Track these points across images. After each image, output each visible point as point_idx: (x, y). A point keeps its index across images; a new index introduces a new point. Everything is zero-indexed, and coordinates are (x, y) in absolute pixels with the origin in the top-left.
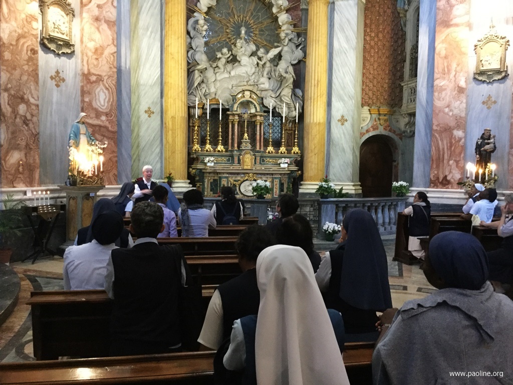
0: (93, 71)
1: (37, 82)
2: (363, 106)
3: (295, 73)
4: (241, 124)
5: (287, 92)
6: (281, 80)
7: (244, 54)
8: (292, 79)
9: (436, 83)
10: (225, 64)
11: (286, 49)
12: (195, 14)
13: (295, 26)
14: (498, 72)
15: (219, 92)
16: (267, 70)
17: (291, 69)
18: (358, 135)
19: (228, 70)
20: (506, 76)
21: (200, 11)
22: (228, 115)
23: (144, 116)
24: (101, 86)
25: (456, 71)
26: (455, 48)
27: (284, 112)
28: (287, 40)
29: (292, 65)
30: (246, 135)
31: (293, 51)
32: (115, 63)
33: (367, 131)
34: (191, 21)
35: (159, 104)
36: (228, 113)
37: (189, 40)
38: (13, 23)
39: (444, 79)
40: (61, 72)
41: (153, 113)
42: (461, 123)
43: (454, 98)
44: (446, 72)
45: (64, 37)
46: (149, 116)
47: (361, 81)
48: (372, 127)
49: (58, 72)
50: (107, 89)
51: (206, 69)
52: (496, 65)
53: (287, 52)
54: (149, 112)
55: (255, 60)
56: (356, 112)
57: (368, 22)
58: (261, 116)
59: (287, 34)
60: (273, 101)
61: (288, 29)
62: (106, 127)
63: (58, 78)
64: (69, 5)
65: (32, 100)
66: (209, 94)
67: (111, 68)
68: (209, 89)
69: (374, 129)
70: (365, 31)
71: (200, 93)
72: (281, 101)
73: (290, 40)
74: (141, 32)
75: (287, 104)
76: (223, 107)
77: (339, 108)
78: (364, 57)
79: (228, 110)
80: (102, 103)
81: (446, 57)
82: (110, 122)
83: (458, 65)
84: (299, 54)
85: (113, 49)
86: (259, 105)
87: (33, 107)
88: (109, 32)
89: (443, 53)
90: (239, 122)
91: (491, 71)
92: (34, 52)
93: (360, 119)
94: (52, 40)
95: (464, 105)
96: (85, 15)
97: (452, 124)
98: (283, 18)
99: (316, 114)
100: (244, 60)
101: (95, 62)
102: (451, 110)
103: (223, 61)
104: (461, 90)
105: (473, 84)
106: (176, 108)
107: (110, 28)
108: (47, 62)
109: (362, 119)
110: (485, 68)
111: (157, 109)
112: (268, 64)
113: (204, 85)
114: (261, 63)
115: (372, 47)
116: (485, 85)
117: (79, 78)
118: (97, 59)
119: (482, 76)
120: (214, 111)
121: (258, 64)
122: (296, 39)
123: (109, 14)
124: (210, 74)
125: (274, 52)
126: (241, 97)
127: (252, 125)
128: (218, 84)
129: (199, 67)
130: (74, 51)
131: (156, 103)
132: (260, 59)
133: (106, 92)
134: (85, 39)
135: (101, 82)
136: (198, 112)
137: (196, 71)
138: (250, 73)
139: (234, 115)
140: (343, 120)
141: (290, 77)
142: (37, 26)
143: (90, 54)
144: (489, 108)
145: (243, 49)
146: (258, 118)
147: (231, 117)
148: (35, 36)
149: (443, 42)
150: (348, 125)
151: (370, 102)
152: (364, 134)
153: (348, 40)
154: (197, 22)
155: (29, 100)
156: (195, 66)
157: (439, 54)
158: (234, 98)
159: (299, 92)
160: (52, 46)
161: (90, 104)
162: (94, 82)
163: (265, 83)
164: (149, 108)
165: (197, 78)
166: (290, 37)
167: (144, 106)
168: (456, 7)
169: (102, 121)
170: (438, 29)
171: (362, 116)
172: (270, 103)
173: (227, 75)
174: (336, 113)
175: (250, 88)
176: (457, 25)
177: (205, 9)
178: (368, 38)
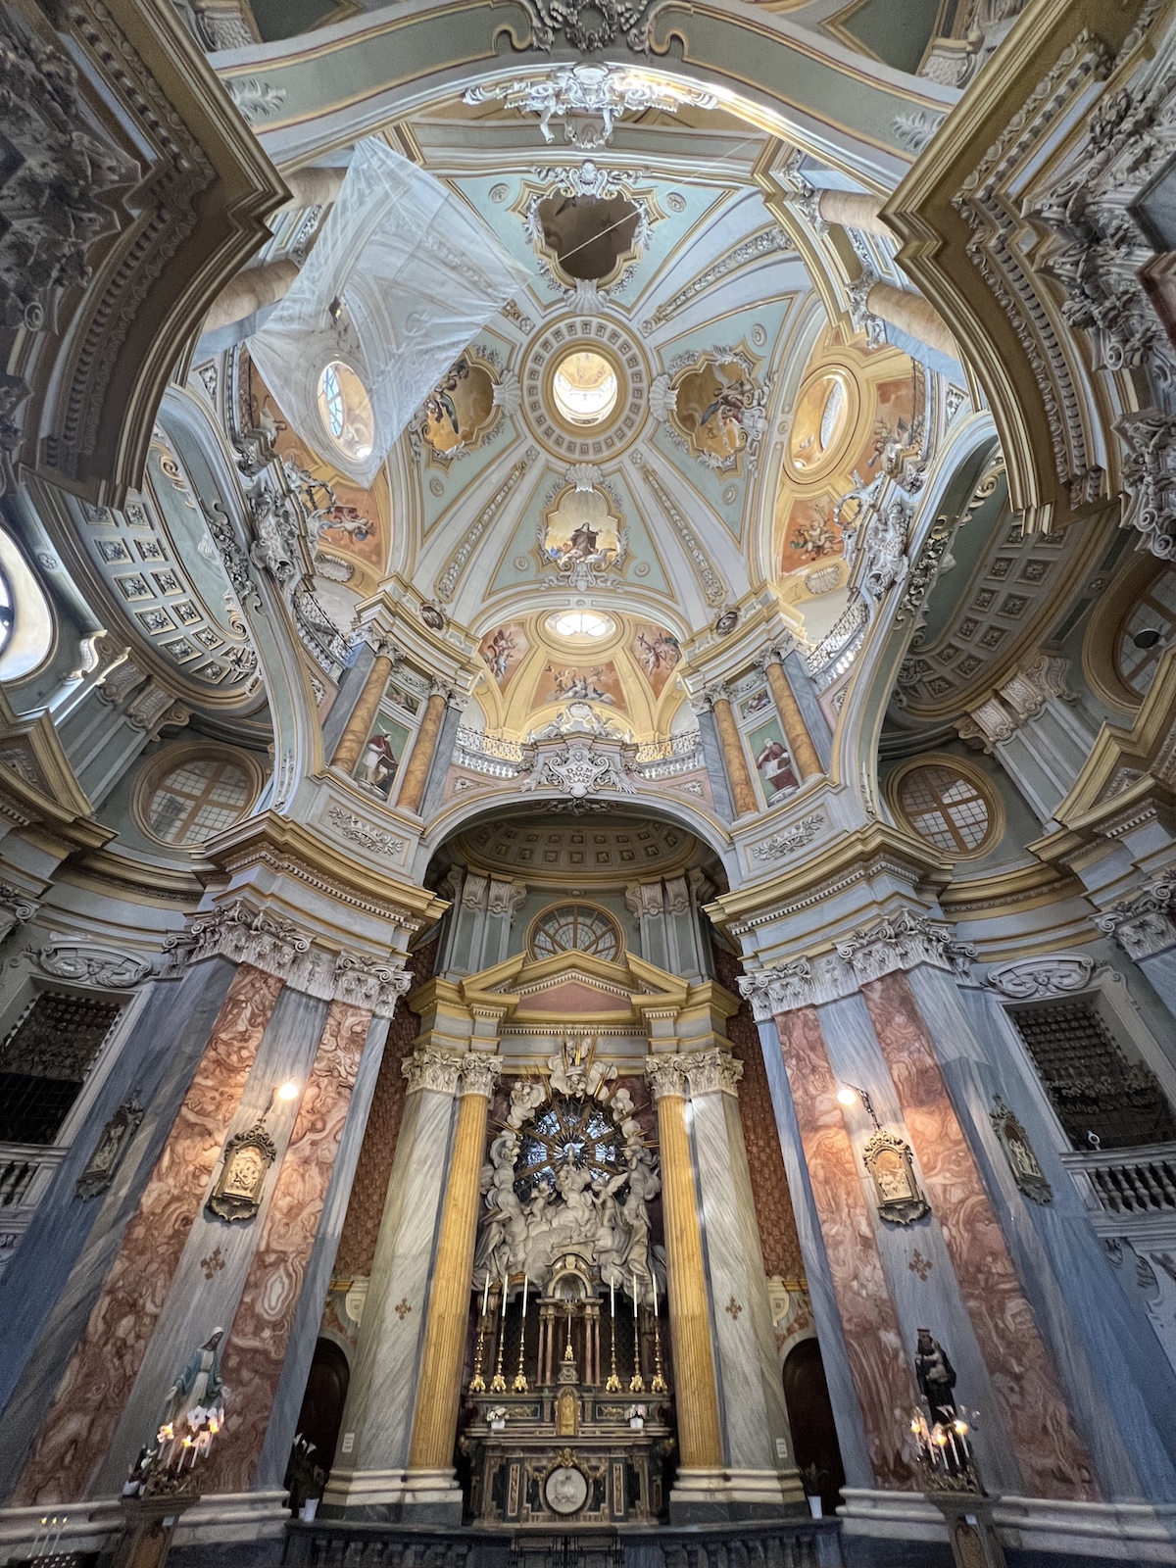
0: (274, 1245)
1: (171, 1273)
2: (769, 1274)
3: (650, 1218)
4: (559, 1322)
5: (638, 1253)
6: (629, 1231)
7: (571, 1189)
8: (645, 1229)
9: (825, 1228)
10: (544, 1208)
11: (634, 1175)
12: (504, 1133)
13: (646, 1138)
14: (911, 1204)
15: (530, 1260)
16: (608, 1212)
17: (643, 1210)
18: (770, 1341)
19: (549, 1216)
20: (927, 1212)
21: (510, 1128)
22: (539, 1306)
23: (391, 1316)
24: (282, 1271)
25: (848, 1205)
26: (836, 1162)
27: (635, 1291)
28: (635, 1161)
29: (647, 1202)
30: (569, 1348)
31: (645, 1178)
32: (314, 1232)
33: (790, 1331)
34: (496, 1144)
35: (423, 1292)
36: (538, 1301)
37: (490, 1173)
38: (171, 1181)
39: (834, 1221)
40: (223, 1251)
41: (409, 1309)
42: (889, 1316)
43: (859, 1258)
44: (834, 1208)
45: (248, 1194)
46: (402, 1318)
47: (756, 1228)
48: (796, 1320)
49: (217, 1252)
50: (289, 1275)
51: (510, 1218)
52: (904, 1193)
53: (637, 1180)
54: (403, 1309)
55: (589, 1196)
56: (754, 1291)
57: (749, 1123)
58: (593, 1305)
59: (635, 1152)
60: (616, 1272)
61: (636, 1144)
62: (265, 1353)
63: (214, 1263)
64: (271, 1145)
65: (150, 1308)
66: (515, 1264)
67: (305, 1237)
68: (515, 1256)
69: (802, 1326)
70: (746, 1138)
71: (497, 1265)
72: (630, 1272)
73: (641, 1160)
75: (640, 1278)
76: (532, 1289)
77: (726, 1283)
78: (753, 1181)
79: (538, 1295)
80: (273, 1304)
81: (827, 1181)
82: (275, 1339)
83: (848, 1194)
84: (652, 1181)
85: (318, 1205)
86: (591, 1281)
87: (147, 1320)
88: (318, 1180)
89: (821, 1173)
90: (557, 1319)
91: (900, 1203)
92: (187, 1221)
93: (767, 1307)
94: (225, 1199)
95: (879, 1274)
96: (289, 1157)
97: (873, 1316)
98: (629, 1126)
99: (687, 1301)
100: (573, 1198)
101: (282, 1230)
102: (863, 1286)
103: (541, 1202)
104: (867, 1243)
105: (882, 1230)
106: (450, 1301)
107: (321, 1174)
108: (206, 1234)
109: (772, 1303)
110: (890, 1198)
111: (416, 1303)
112: (610, 1203)
113: (506, 1249)
114: (598, 1202)
115: (764, 1164)
116: (902, 1230)
117: (250, 1258)
118: (287, 1224)
119: (892, 1212)
120: (516, 1299)
121: (593, 1203)
122: (649, 1158)
123: (326, 1152)
124: (518, 1227)
126: (562, 1268)
127: (579, 1323)
128: (530, 1245)
129: (500, 1217)
130: (255, 1215)
131: (419, 1291)
132: (596, 1194)
133: (286, 1281)
134: (278, 1194)
135: (282, 1266)
136: (486, 1303)
137: (494, 1225)
138: (581, 1221)
139: (546, 1305)
140: (734, 1309)
141: (642, 1226)
142: (209, 1183)
143: (278, 1216)
144: (924, 1277)
145: (569, 1180)
146: (588, 1310)
147: (542, 1311)
148: (199, 1198)
149: (816, 1155)
150: (744, 1315)
151: (782, 1266)
152: (785, 1338)
153: (718, 1157)
154: (503, 1144)
155: (144, 1307)
156: (496, 1214)
157: (815, 1176)
158: (550, 1269)
160: (222, 1210)
161: (252, 1306)
162: (271, 1265)
163: (606, 1239)
164: (404, 1301)
165: (495, 1235)
166: (639, 1156)
167: (394, 1299)
168: (819, 1099)
169: (263, 1340)
170: (803, 1135)
171: (772, 1296)
172: (612, 1276)
173: (545, 1227)
174: (722, 1294)
175: (576, 1249)
176: (827, 1127)
177: (518, 1124)
178: (755, 1150)
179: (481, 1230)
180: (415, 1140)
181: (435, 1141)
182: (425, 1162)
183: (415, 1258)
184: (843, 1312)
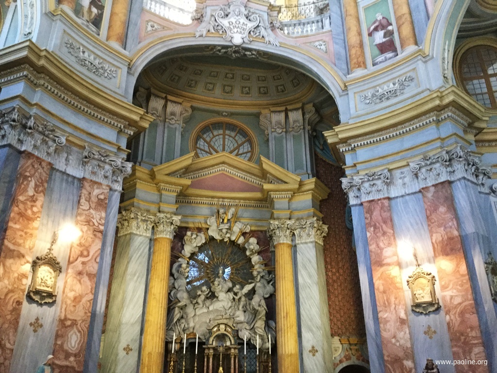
0: (69, 316)
1: (16, 329)
2: (333, 335)
3: (267, 307)
4: (216, 357)
5: (260, 324)
6: (255, 313)
7: (221, 291)
8: (264, 312)
9: (380, 315)
10: (204, 300)
11: (258, 284)
12: (180, 260)
13: (266, 265)
14: (431, 304)
15: (197, 326)
16: (242, 303)
17: (263, 302)
18: (330, 365)
19: (207, 305)
20: (438, 309)
21: (183, 257)
22: (204, 349)
23: (122, 353)
24: (75, 329)
25: (395, 304)
26: (390, 283)
27: (258, 343)
28: (259, 277)
29: (265, 299)
30: (221, 369)
31: (264, 286)
32: (90, 310)
33: (341, 361)
34: (175, 266)
35: (138, 342)
36: (204, 346)
37: (172, 281)
38: (6, 282)
39: (386, 311)
40: (40, 319)
41: (131, 350)
42: (410, 354)
43: (398, 329)
44: (386, 305)
45: (49, 289)
46: (127, 353)
47: (328, 313)
48: (345, 357)
49: (37, 319)
50: (79, 332)
51: (186, 305)
52: (427, 298)
53: (259, 287)
54: (128, 349)
55: (231, 295)
56: (325, 343)
57: (328, 260)
58: (235, 349)
59: (259, 273)
60: (247, 333)
61: (260, 267)
62: (73, 368)
63: (37, 325)
64: (58, 263)
65: (8, 345)
66: (188, 328)
67: (86, 313)
68: (188, 324)
69: (347, 360)
70: (326, 268)
71: (179, 328)
72: (255, 333)
73: (262, 277)
74: (128, 277)
75: (260, 336)
76: (200, 341)
77: (309, 339)
78: (328, 291)
79: (204, 343)
80: (73, 345)
81: (384, 292)
82: (78, 362)
83: (396, 298)
84: (270, 288)
85: (91, 297)
86: (234, 337)
87: (8, 352)
88: (89, 283)
89: (381, 288)
90: (214, 355)
91: (425, 304)
92: (19, 303)
93: (331, 350)
94: (37, 292)
95: (408, 336)
96: (70, 271)
97: (401, 354)
98: (255, 259)
99: (288, 345)
100: (222, 295)
101: (72, 309)
102: (398, 341)
103: (203, 297)
104: (403, 322)
105: (412, 316)
106: (154, 344)
107: (90, 280)
108: (30, 311)
109: (333, 349)
110: (419, 301)
111: (135, 346)
112: (243, 299)
113: (183, 321)
114: (237, 298)
115: (334, 281)
116: (423, 316)
117: (56, 323)
118: (75, 306)
119: (418, 308)
120: (191, 345)
121: (234, 299)
122: (267, 276)
123: (91, 269)
124: (190, 310)
125: (248, 288)
126: (217, 331)
127: (227, 357)
128: (197, 319)
129: (179, 304)
130: (55, 301)
131: (136, 341)
132: (236, 294)
133: (79, 334)
134: (67, 290)
135: (75, 327)
136: (174, 347)
137: (177, 308)
138: (227, 307)
139: (209, 349)
140: (314, 351)
141: (263, 311)
142: (27, 282)
143: (69, 302)
144: (431, 338)
145: (220, 286)
146: (233, 351)
147: (206, 351)
148: (23, 291)
149: (379, 279)
150: (319, 355)
151: (340, 331)
152: (338, 365)
153: (310, 276)
154: (180, 266)
155: (5, 345)
156: (176, 303)
157: (378, 289)
158: (210, 332)
159: (272, 323)
160: (36, 298)
161: (62, 346)
162: (69, 326)
163: (241, 316)
164: (128, 345)
165: (177, 314)
166: (261, 275)
167: (123, 344)
168: (385, 250)
169: (70, 362)
170: (373, 268)
171: (333, 346)
172: (245, 335)
173: (205, 310)
174: (307, 344)
175: (225, 321)
176: (389, 264)
177: (188, 255)
178: (330, 274)
179: (170, 310)
180: (128, 263)
181: (140, 263)
182: (135, 275)
183: (133, 325)
184: (385, 352)
